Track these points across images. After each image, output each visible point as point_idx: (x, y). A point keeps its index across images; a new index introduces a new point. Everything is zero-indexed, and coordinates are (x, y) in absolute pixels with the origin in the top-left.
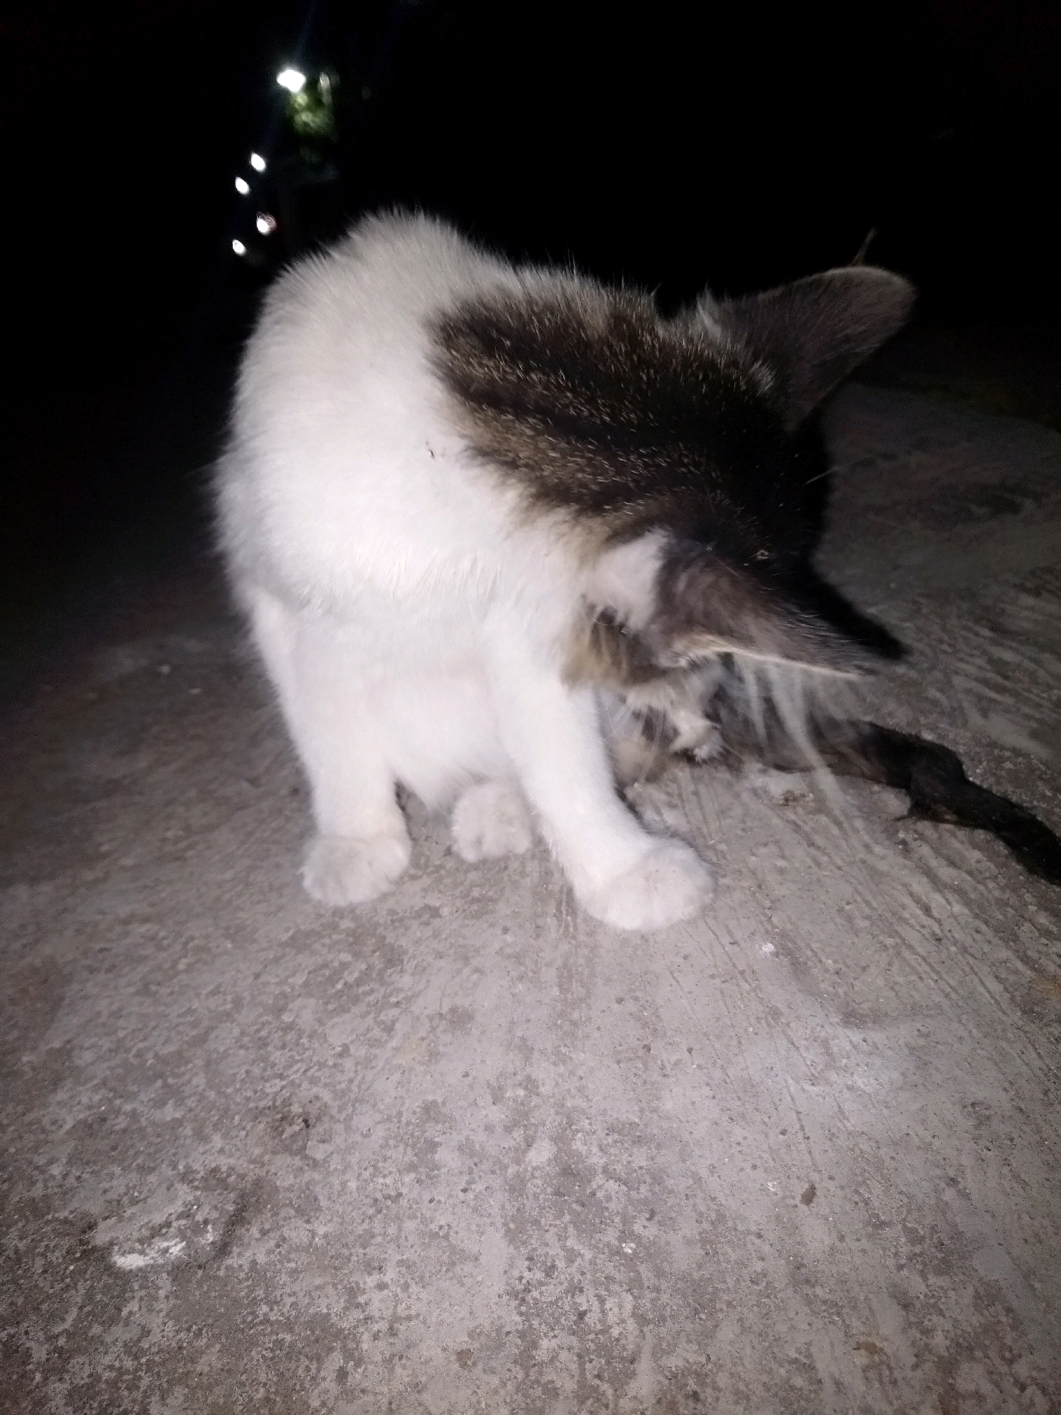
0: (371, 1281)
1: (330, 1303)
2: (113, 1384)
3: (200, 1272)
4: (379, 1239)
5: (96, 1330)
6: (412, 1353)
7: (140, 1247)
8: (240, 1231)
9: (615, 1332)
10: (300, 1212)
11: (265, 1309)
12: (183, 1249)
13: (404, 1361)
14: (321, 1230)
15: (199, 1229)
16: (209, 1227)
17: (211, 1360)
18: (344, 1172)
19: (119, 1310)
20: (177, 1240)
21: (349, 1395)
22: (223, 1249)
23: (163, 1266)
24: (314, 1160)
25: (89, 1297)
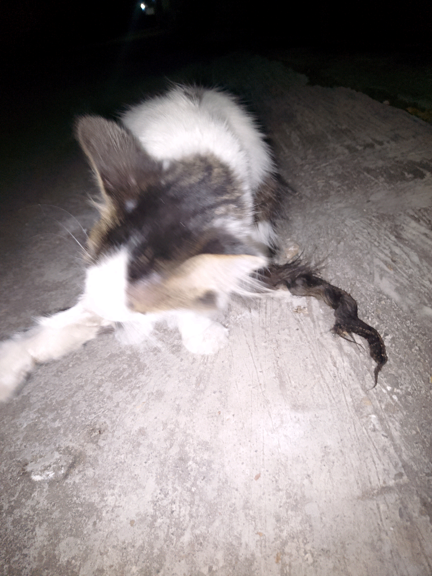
0: (109, 492)
1: (95, 498)
2: (26, 519)
3: (58, 484)
4: (115, 477)
5: (23, 500)
6: (118, 519)
7: (40, 473)
8: (72, 470)
9: (181, 519)
10: (92, 465)
11: (75, 498)
12: (53, 475)
13: (114, 521)
14: (97, 473)
15: (59, 468)
16: (63, 468)
17: (56, 514)
18: (109, 452)
19: (31, 494)
20: (52, 472)
21: (96, 531)
22: (66, 476)
23: (47, 480)
24: (100, 446)
25: (23, 489)
